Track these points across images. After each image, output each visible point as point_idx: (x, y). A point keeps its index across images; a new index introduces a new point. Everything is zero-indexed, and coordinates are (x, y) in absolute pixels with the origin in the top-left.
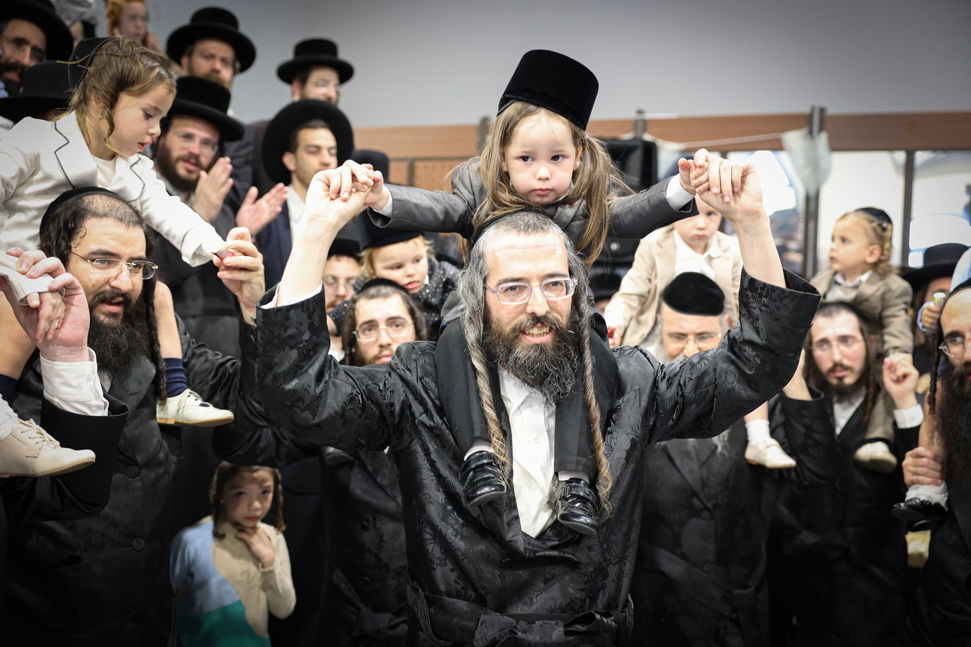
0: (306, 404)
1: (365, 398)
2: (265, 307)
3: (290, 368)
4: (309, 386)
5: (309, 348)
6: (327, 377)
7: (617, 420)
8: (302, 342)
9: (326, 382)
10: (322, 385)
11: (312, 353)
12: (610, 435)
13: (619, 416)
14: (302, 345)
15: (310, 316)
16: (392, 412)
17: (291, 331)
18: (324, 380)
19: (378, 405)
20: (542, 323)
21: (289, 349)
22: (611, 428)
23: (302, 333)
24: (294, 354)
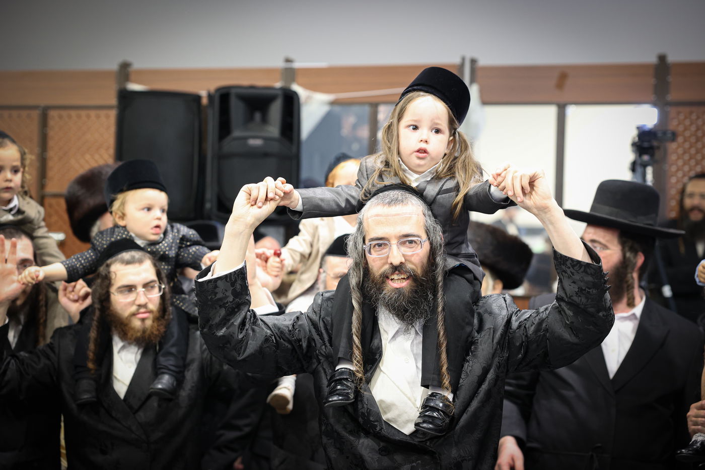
0: (232, 345)
1: (278, 338)
2: (200, 280)
3: (221, 320)
4: (234, 333)
5: (233, 307)
6: (248, 326)
7: (475, 352)
8: (227, 302)
9: (247, 329)
10: (244, 331)
11: (236, 310)
12: (468, 363)
13: (476, 348)
14: (227, 305)
15: (233, 284)
16: (301, 346)
17: (220, 295)
18: (246, 328)
19: (289, 342)
20: (399, 271)
21: (219, 308)
22: (469, 357)
23: (227, 297)
24: (223, 312)
